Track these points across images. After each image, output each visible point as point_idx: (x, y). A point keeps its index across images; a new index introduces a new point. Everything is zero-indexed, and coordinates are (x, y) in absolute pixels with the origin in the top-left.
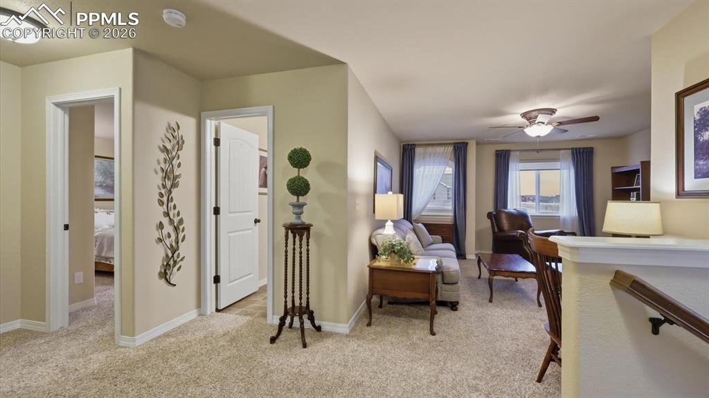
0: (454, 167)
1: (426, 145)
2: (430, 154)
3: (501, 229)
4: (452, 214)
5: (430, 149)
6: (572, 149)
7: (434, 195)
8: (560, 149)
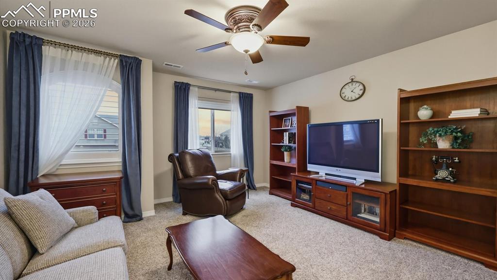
0: (121, 91)
1: (65, 45)
2: (77, 63)
3: (186, 175)
4: (119, 159)
5: (75, 55)
6: (240, 93)
7: (86, 131)
8: (230, 92)
